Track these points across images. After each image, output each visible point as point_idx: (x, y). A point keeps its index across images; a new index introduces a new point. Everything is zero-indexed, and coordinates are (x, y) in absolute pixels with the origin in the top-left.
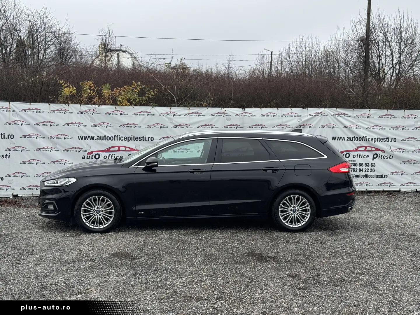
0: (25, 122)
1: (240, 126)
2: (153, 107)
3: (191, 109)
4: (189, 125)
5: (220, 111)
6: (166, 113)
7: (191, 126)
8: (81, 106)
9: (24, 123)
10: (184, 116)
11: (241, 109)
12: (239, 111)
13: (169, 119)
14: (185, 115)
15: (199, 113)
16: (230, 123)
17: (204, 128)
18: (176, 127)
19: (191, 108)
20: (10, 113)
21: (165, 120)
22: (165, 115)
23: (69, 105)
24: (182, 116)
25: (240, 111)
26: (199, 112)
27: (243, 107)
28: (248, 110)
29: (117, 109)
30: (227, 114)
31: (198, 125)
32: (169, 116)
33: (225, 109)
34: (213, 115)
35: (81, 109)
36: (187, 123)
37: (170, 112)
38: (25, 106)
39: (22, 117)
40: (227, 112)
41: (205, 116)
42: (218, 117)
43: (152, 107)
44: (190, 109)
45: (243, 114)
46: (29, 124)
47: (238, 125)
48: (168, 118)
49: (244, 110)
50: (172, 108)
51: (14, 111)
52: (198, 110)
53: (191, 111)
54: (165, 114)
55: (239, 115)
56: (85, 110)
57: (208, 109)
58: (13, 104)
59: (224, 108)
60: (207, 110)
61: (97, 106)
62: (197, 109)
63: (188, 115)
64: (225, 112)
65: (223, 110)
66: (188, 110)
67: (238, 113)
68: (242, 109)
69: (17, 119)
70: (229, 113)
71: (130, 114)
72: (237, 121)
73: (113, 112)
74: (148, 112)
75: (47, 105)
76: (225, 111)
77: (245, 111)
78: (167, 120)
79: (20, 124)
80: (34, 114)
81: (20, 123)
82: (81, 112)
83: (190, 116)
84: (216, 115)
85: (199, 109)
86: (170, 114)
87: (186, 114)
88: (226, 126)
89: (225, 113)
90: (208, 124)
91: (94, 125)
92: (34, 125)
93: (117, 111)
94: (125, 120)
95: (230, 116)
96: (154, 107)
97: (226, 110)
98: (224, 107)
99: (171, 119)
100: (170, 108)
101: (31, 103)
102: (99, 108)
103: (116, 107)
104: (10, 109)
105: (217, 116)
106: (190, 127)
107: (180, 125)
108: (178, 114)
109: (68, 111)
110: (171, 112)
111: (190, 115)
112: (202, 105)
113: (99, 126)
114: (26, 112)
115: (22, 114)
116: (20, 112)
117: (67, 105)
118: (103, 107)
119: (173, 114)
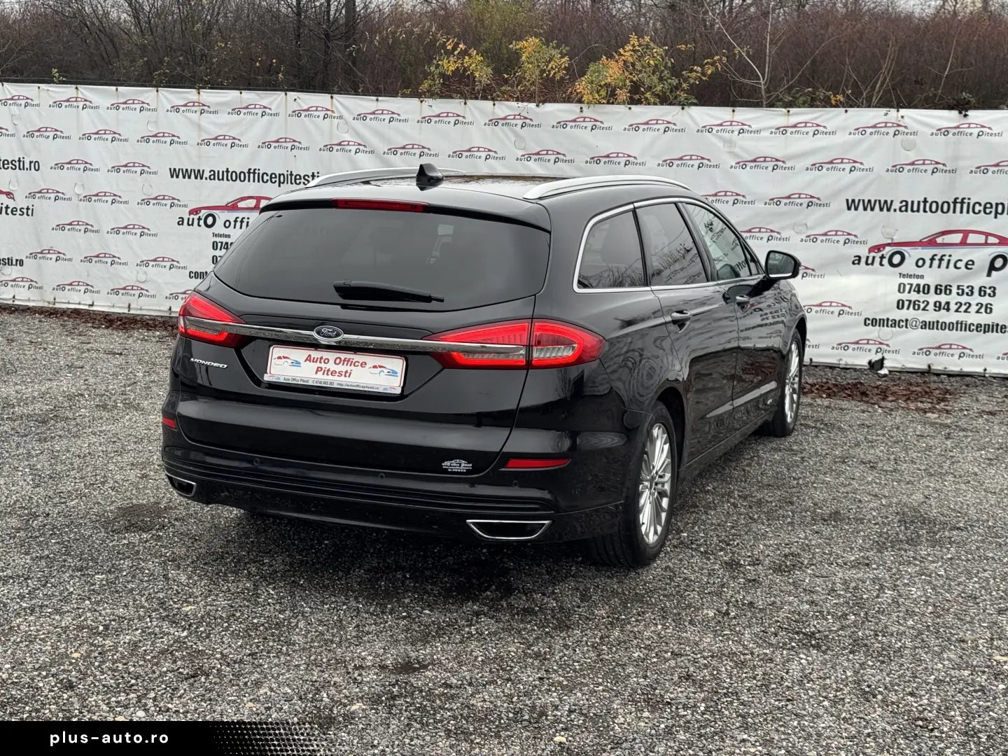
0: (365, 146)
1: (944, 165)
2: (683, 109)
3: (796, 114)
4: (783, 162)
5: (884, 119)
6: (718, 125)
7: (788, 164)
8: (494, 105)
9: (361, 148)
10: (772, 133)
11: (954, 113)
12: (946, 118)
13: (725, 141)
14: (774, 130)
15: (818, 125)
16: (912, 157)
17: (828, 169)
18: (743, 164)
19: (793, 110)
20: (331, 122)
21: (714, 146)
22: (714, 131)
23: (465, 103)
24: (763, 134)
25: (949, 120)
26: (817, 122)
27: (962, 107)
28: (976, 116)
29: (584, 114)
30: (906, 127)
31: (809, 162)
32: (726, 135)
33: (903, 112)
34: (861, 131)
35: (494, 113)
36: (778, 156)
37: (729, 123)
38: (366, 104)
39: (357, 134)
40: (907, 121)
41: (833, 133)
42: (875, 137)
43: (680, 107)
44: (791, 112)
45: (958, 127)
46: (372, 152)
47: (937, 163)
48: (720, 138)
49: (966, 116)
50: (737, 109)
51: (341, 117)
52: (815, 115)
53: (793, 120)
54: (716, 128)
55: (945, 132)
56: (503, 116)
57: (846, 111)
58: (339, 99)
59: (898, 111)
60: (844, 115)
61: (533, 105)
62: (812, 113)
63: (782, 130)
64: (901, 123)
65: (893, 114)
66: (785, 115)
67: (945, 124)
68: (960, 113)
69: (347, 137)
70: (913, 126)
71: (618, 127)
72: (937, 150)
73: (574, 121)
74: (669, 123)
75: (415, 101)
76: (900, 118)
77: (969, 120)
78: (720, 144)
79: (353, 152)
80: (383, 126)
81: (353, 149)
82: (495, 122)
83: (788, 134)
84: (869, 131)
85: (819, 114)
86: (729, 128)
87: (778, 128)
88: (898, 167)
89: (899, 125)
90: (843, 159)
91: (523, 155)
92: (384, 153)
93: (585, 118)
94: (603, 143)
95: (915, 133)
96: (686, 107)
97: (902, 117)
98: (899, 106)
99: (729, 143)
100: (730, 109)
101: (380, 98)
102: (537, 109)
103: (581, 108)
104: (333, 111)
105: (871, 133)
106: (784, 165)
107: (755, 161)
108: (754, 127)
109: (464, 117)
110: (732, 122)
111: (790, 130)
112: (830, 99)
113: (535, 160)
114: (368, 119)
115: (358, 125)
116: (354, 119)
117: (463, 104)
118: (550, 107)
119: (737, 128)
